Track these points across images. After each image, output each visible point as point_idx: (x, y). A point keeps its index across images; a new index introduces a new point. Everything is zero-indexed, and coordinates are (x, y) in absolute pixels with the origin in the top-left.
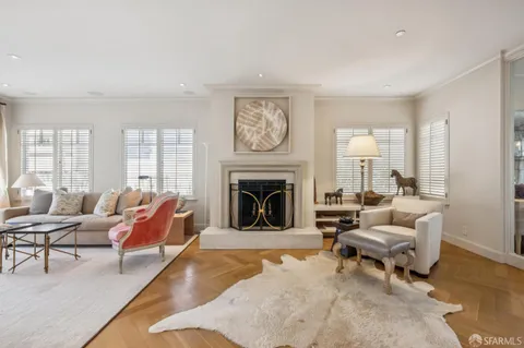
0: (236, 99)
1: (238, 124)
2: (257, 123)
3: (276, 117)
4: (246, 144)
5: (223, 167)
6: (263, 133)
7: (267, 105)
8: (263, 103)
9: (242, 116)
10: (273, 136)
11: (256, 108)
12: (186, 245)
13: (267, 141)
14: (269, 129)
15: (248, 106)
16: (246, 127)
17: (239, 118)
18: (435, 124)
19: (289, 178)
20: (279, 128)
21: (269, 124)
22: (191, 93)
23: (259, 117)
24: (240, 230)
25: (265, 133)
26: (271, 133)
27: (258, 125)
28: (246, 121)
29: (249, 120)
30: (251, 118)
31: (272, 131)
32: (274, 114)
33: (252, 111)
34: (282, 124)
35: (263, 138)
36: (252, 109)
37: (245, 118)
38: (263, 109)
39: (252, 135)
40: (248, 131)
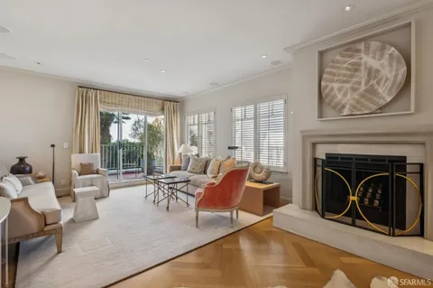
0: (321, 54)
1: (323, 84)
2: (351, 76)
3: (385, 61)
4: (334, 108)
5: (304, 138)
6: (363, 87)
7: (367, 48)
8: (362, 46)
9: (330, 73)
10: (380, 90)
11: (350, 56)
12: (263, 218)
13: (369, 100)
14: (373, 82)
15: (338, 57)
16: (336, 85)
17: (324, 76)
20: (391, 76)
21: (372, 74)
22: (278, 62)
23: (356, 68)
24: (323, 216)
25: (367, 87)
26: (376, 87)
27: (355, 80)
28: (336, 78)
29: (339, 75)
30: (344, 72)
31: (378, 83)
32: (382, 57)
33: (345, 63)
34: (397, 70)
35: (362, 96)
36: (345, 59)
37: (334, 75)
38: (362, 55)
39: (345, 95)
40: (339, 90)
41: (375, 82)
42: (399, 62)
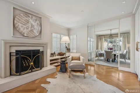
1: (15, 22)
3: (36, 24)
4: (20, 33)
6: (30, 29)
7: (32, 17)
8: (30, 16)
9: (18, 19)
11: (26, 17)
13: (32, 33)
17: (16, 19)
18: (74, 36)
19: (41, 49)
20: (37, 28)
21: (32, 26)
23: (28, 22)
25: (31, 29)
26: (33, 30)
27: (27, 25)
28: (20, 22)
29: (22, 21)
30: (23, 21)
31: (34, 29)
32: (35, 22)
33: (24, 18)
34: (39, 27)
35: (30, 31)
36: (24, 17)
37: (20, 20)
38: (30, 19)
39: (24, 29)
40: (22, 27)
41: (33, 28)
42: (39, 26)
